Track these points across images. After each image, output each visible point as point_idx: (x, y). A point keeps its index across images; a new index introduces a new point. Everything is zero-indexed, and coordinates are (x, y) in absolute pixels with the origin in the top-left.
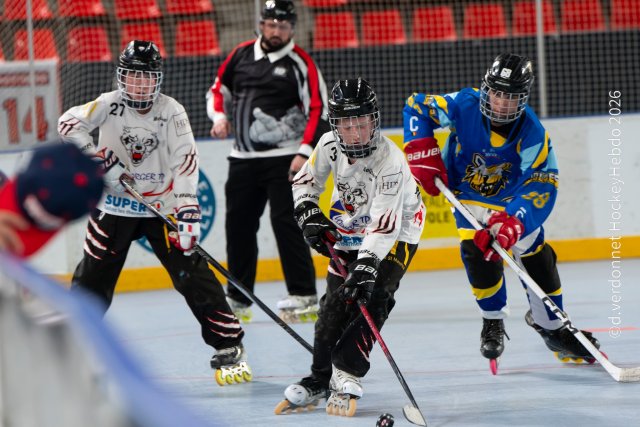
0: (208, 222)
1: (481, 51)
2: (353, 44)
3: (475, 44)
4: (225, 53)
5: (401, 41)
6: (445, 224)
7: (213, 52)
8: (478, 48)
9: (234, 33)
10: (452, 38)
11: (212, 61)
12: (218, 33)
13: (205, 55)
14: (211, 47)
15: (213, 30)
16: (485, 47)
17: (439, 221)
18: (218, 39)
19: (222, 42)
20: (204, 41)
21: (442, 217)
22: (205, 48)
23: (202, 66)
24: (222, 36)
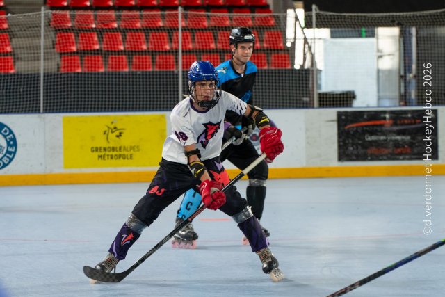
0: (13, 154)
1: (141, 77)
2: (79, 70)
3: (138, 73)
4: (18, 72)
5: (102, 70)
6: (130, 160)
7: (12, 72)
8: (139, 75)
9: (23, 63)
10: (127, 70)
11: (11, 75)
12: (14, 62)
13: (8, 72)
14: (11, 69)
15: (12, 60)
16: (143, 75)
17: (128, 159)
18: (15, 65)
19: (16, 67)
20: (8, 66)
21: (129, 157)
22: (8, 69)
23: (6, 78)
24: (17, 63)
